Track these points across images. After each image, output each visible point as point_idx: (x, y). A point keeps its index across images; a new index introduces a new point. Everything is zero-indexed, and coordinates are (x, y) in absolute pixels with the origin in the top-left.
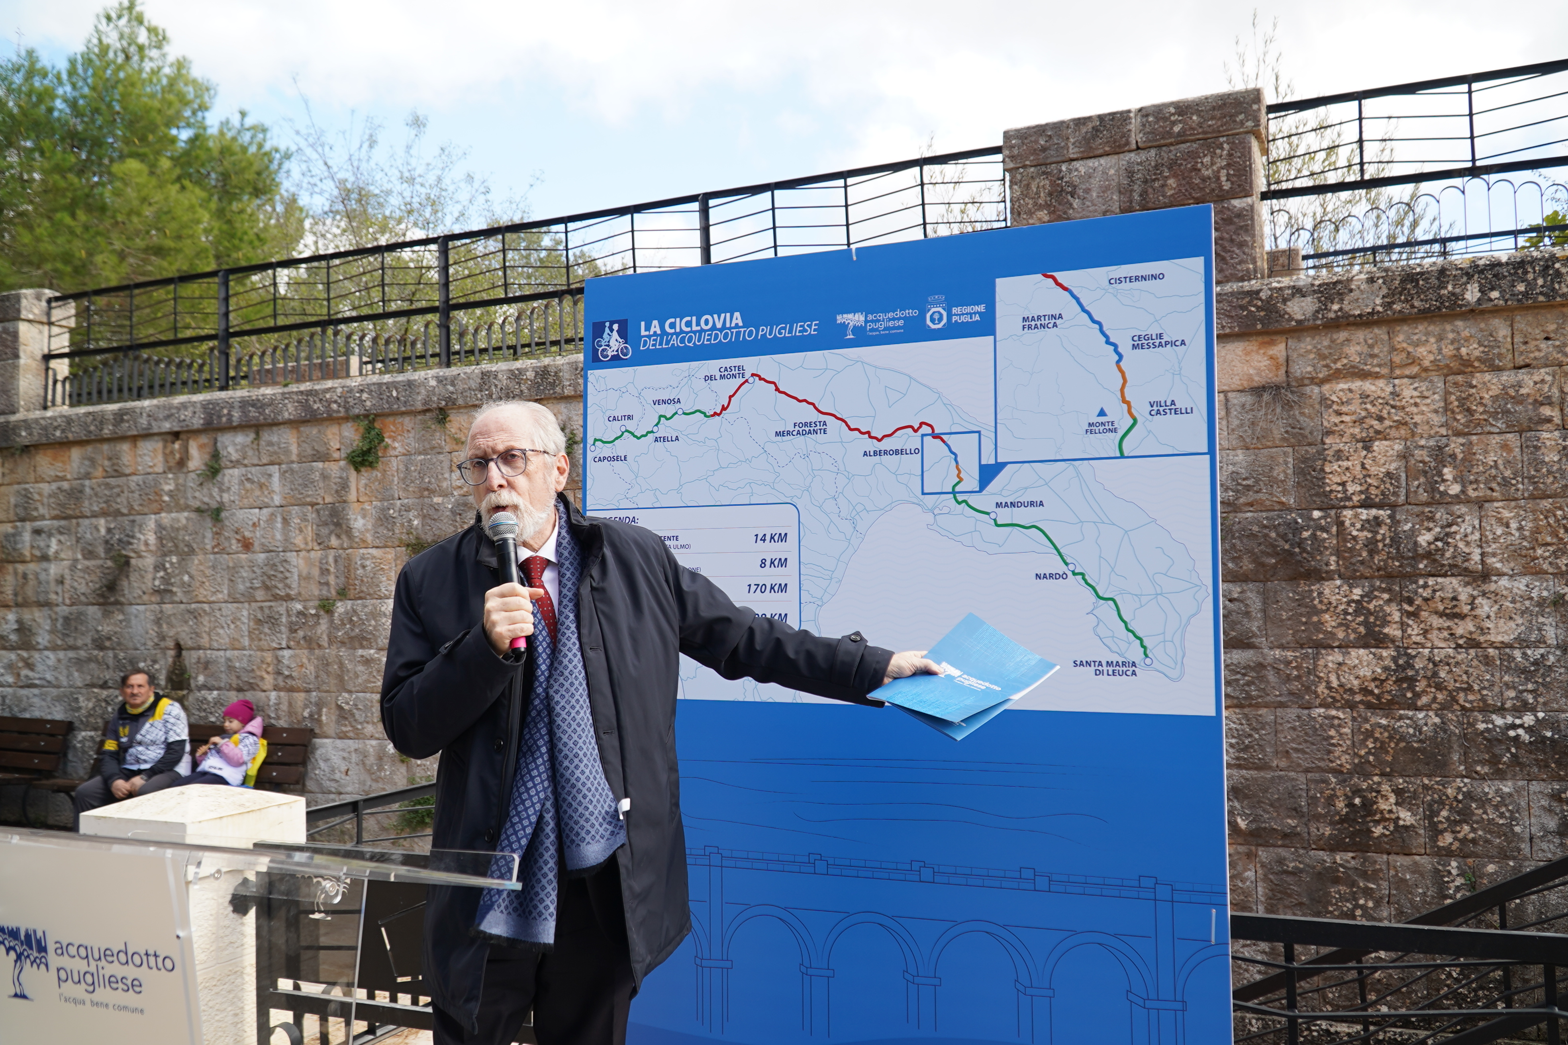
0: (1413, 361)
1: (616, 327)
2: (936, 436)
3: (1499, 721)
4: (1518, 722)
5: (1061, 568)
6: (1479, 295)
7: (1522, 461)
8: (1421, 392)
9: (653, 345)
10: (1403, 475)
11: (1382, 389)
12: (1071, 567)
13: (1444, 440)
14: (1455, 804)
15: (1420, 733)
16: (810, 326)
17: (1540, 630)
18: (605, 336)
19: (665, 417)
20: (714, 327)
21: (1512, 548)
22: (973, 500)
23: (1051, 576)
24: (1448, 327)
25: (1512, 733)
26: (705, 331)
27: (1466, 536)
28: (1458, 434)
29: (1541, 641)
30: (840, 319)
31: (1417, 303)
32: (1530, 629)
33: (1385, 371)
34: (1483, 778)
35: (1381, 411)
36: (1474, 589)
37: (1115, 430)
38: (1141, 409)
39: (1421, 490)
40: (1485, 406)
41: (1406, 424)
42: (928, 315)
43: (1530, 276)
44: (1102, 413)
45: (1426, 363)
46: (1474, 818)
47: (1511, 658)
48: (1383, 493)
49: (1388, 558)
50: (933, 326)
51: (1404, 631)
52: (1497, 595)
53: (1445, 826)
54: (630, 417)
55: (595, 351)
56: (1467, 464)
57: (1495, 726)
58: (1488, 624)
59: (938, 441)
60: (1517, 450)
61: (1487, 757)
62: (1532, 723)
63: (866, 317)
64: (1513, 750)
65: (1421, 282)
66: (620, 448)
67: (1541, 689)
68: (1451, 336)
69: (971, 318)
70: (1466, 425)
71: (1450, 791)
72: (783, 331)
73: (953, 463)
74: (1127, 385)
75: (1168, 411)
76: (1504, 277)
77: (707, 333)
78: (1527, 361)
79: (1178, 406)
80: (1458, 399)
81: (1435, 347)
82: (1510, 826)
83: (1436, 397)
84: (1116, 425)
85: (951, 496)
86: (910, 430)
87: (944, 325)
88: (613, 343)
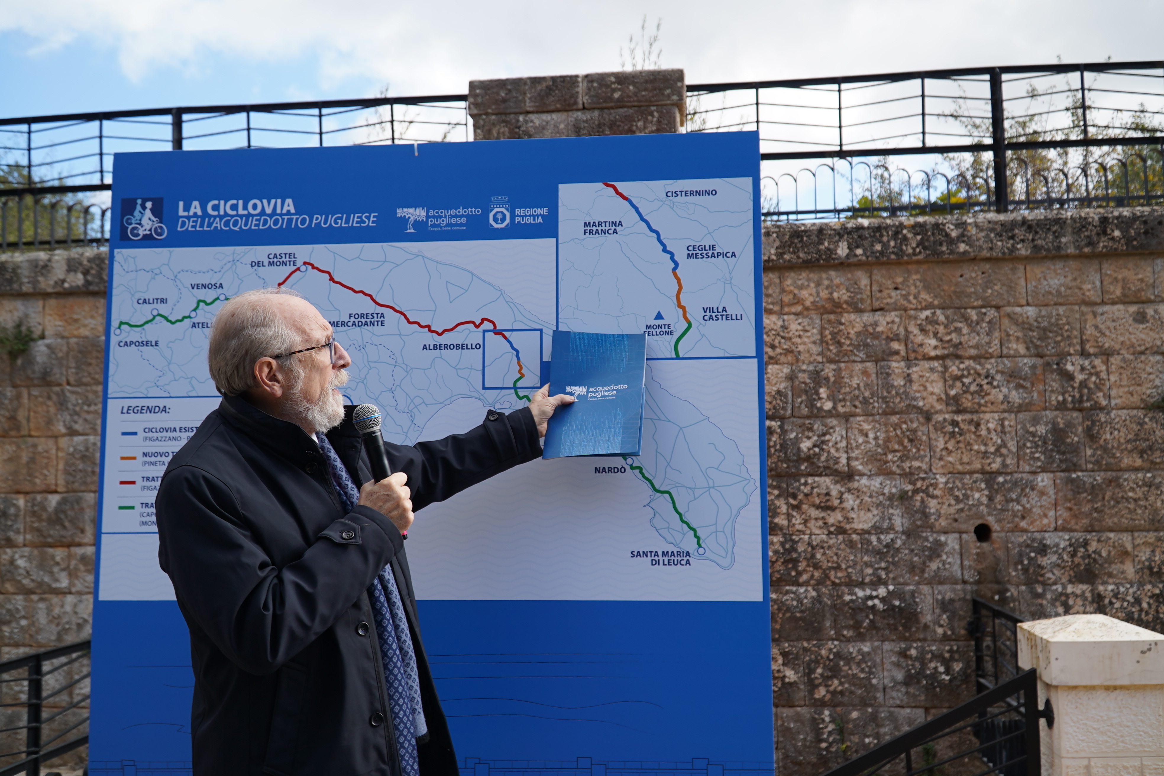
0: (798, 301)
1: (149, 205)
2: (498, 332)
3: (860, 593)
4: (874, 593)
6: (847, 251)
7: (878, 385)
8: (804, 327)
9: (193, 227)
10: (790, 393)
11: (774, 323)
12: (629, 462)
13: (820, 366)
14: (827, 662)
15: (802, 604)
16: (368, 218)
17: (890, 519)
18: (136, 213)
19: (204, 302)
20: (263, 212)
21: (870, 454)
23: (610, 470)
24: (824, 276)
25: (870, 603)
26: (253, 216)
27: (836, 443)
28: (831, 361)
29: (891, 528)
30: (400, 212)
31: (801, 255)
32: (883, 519)
33: (776, 308)
34: (848, 640)
35: (773, 340)
36: (842, 486)
37: (671, 333)
38: (695, 314)
39: (803, 406)
40: (851, 339)
41: (792, 352)
42: (491, 215)
43: (885, 239)
44: (659, 316)
45: (808, 303)
46: (842, 674)
47: (869, 542)
48: (775, 408)
49: (779, 460)
50: (496, 226)
51: (789, 521)
52: (859, 491)
53: (820, 681)
54: (163, 301)
55: (124, 229)
56: (837, 386)
57: (858, 598)
58: (852, 515)
59: (500, 337)
60: (874, 376)
61: (851, 623)
62: (885, 595)
63: (427, 212)
64: (871, 617)
65: (805, 238)
66: (151, 333)
67: (891, 567)
68: (826, 282)
69: (534, 220)
70: (837, 355)
71: (824, 652)
72: (339, 221)
73: (515, 359)
74: (683, 291)
75: (720, 317)
76: (866, 238)
77: (255, 218)
78: (882, 305)
79: (729, 312)
80: (831, 333)
81: (814, 290)
82: (869, 679)
83: (815, 331)
84: (672, 328)
85: (513, 391)
86: (472, 325)
87: (507, 225)
88: (145, 221)
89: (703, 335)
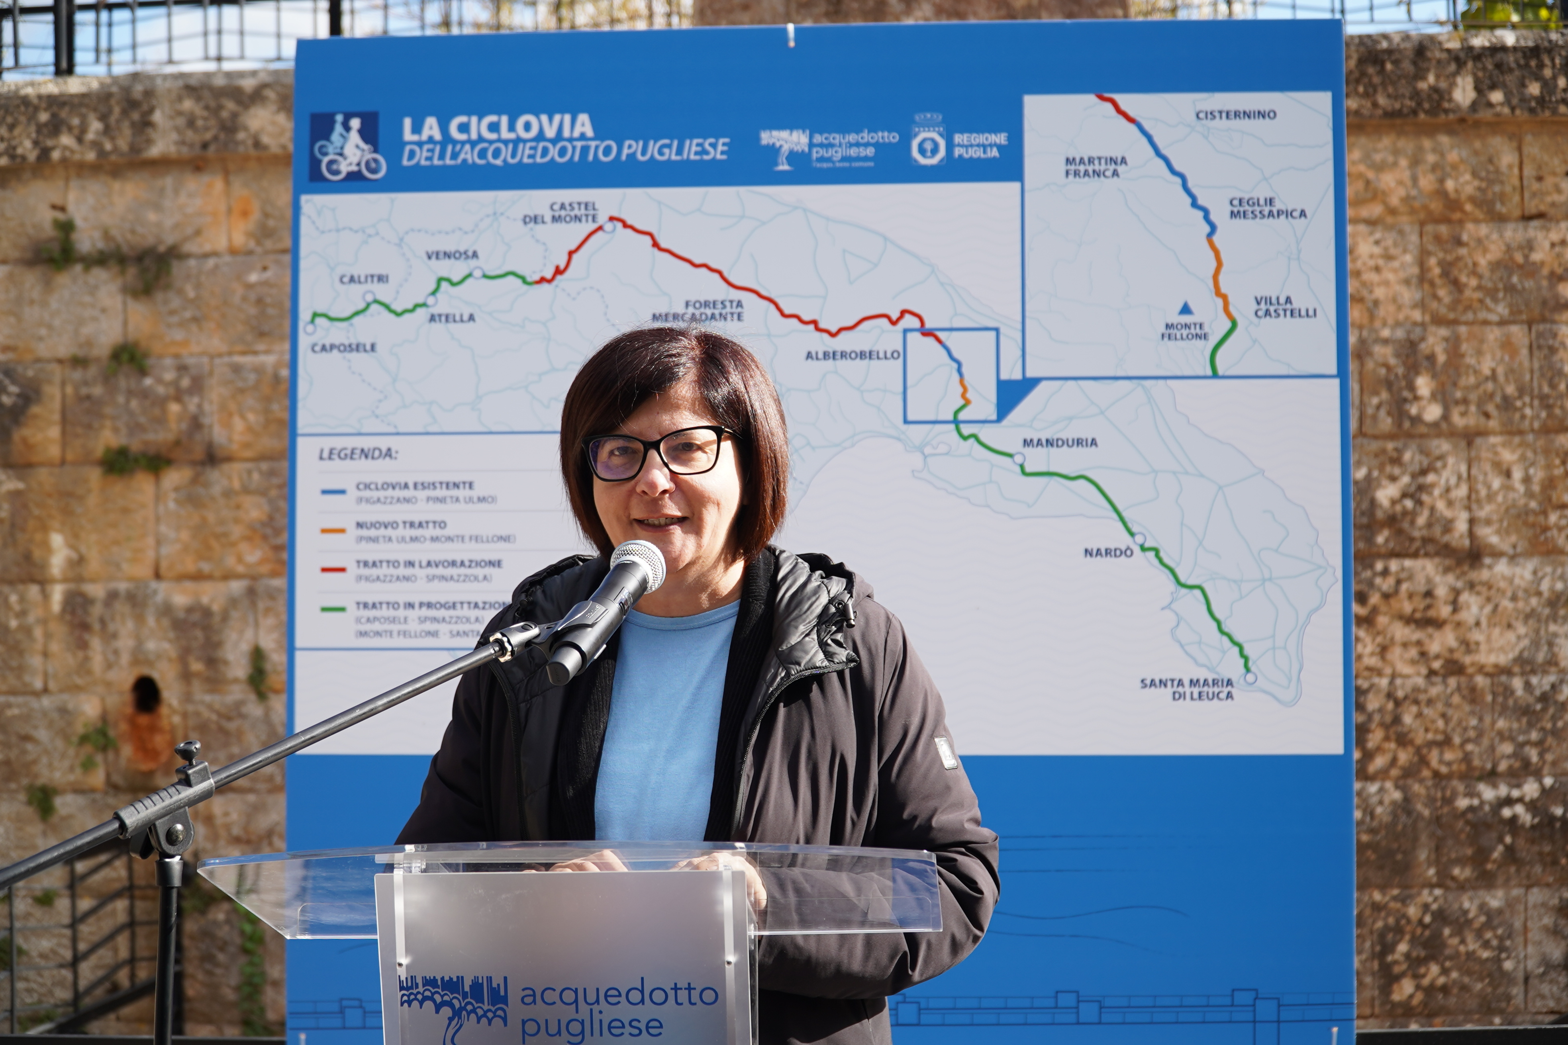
0: (1374, 195)
1: (355, 123)
2: (927, 333)
3: (1488, 793)
4: (1515, 793)
5: (1122, 540)
6: (1473, 95)
7: (1532, 372)
8: (1386, 249)
9: (427, 159)
12: (1139, 539)
13: (1418, 331)
14: (1419, 931)
15: (1373, 817)
16: (714, 146)
17: (1551, 644)
18: (335, 137)
19: (449, 280)
20: (541, 136)
21: (1513, 511)
22: (987, 434)
23: (1108, 552)
24: (1427, 143)
25: (1507, 812)
26: (525, 141)
27: (1448, 490)
28: (1438, 321)
30: (767, 137)
31: (1382, 100)
32: (1536, 644)
34: (1462, 887)
36: (1458, 578)
37: (1205, 336)
38: (1243, 307)
39: (1382, 413)
40: (1480, 277)
41: (1360, 300)
42: (915, 143)
43: (1548, 72)
44: (1186, 310)
45: (1394, 201)
46: (1448, 952)
47: (1508, 691)
50: (923, 161)
53: (1404, 967)
54: (382, 279)
55: (315, 163)
56: (1451, 372)
57: (1482, 803)
58: (1477, 636)
59: (930, 340)
60: (1525, 352)
61: (1469, 852)
62: (1536, 795)
63: (811, 137)
64: (1508, 839)
65: (1389, 66)
66: (363, 330)
67: (1550, 740)
68: (1431, 158)
69: (985, 152)
70: (1452, 307)
71: (1413, 911)
72: (666, 151)
73: (956, 377)
74: (1224, 270)
75: (1282, 313)
76: (1511, 70)
77: (528, 145)
78: (1542, 208)
79: (1296, 305)
80: (1441, 263)
81: (1406, 175)
82: (1498, 961)
83: (1408, 258)
84: (1206, 329)
85: (952, 427)
86: (885, 321)
87: (942, 160)
88: (349, 150)
89: (1255, 341)
